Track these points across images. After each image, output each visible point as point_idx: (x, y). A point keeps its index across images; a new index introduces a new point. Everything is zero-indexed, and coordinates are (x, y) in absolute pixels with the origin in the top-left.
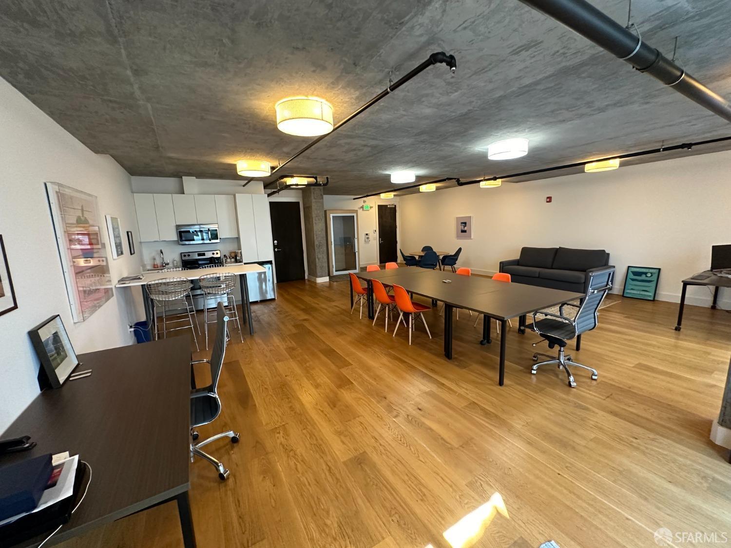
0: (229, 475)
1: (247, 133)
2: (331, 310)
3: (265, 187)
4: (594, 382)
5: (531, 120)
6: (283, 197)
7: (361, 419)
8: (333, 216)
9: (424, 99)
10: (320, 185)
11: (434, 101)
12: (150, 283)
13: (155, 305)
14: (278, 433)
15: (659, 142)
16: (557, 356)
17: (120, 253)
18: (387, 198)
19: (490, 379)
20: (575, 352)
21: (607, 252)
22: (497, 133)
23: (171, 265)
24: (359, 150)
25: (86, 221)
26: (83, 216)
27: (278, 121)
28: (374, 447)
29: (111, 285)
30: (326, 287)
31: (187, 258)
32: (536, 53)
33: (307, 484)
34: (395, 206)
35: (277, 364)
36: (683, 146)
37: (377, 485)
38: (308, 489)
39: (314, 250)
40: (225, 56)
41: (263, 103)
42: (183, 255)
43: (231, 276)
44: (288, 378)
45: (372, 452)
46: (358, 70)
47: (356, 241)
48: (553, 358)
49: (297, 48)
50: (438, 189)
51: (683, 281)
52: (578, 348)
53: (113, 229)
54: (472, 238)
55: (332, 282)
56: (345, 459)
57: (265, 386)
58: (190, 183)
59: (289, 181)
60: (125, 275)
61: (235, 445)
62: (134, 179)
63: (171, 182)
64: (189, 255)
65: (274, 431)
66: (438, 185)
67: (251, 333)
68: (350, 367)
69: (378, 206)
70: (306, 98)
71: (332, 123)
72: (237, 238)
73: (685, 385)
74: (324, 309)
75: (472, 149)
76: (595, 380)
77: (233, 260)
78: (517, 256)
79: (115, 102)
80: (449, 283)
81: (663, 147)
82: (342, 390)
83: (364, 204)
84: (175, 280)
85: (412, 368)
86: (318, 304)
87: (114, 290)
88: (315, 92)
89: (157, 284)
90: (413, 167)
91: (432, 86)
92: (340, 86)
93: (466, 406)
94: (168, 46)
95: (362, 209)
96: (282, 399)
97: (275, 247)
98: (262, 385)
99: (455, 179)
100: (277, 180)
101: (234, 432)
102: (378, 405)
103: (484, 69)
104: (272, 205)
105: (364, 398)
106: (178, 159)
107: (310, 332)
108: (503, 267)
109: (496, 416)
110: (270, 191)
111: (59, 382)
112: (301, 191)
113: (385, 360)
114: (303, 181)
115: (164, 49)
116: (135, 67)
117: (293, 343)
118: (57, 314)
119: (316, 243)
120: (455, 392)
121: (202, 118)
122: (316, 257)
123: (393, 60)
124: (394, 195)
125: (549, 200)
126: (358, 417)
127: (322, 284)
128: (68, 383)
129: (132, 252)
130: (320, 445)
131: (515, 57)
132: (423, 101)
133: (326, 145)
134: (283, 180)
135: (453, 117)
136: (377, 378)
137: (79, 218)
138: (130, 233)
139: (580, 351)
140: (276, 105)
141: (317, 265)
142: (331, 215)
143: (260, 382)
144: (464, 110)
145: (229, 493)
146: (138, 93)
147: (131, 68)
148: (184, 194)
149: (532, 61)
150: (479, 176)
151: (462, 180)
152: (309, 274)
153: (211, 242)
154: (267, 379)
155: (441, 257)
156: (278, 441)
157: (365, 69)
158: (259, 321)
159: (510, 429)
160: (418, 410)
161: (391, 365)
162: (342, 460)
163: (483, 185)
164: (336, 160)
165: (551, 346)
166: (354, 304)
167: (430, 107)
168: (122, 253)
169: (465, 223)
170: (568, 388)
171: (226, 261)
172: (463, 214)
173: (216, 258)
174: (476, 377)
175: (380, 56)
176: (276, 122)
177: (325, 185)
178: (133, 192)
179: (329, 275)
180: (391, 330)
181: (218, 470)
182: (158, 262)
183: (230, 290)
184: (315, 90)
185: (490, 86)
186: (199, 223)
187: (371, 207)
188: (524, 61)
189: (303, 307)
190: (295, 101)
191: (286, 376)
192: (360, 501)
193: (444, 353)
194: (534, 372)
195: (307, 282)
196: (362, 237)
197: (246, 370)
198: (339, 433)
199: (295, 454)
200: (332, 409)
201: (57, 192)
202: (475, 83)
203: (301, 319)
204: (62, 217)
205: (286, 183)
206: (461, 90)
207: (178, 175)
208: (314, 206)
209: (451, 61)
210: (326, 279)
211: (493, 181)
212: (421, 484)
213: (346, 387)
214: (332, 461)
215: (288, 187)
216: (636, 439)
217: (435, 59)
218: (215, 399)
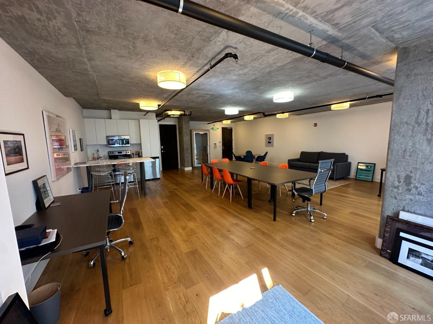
0: (126, 257)
1: (144, 87)
2: (190, 184)
3: (156, 116)
4: (325, 220)
5: (290, 82)
6: (167, 122)
7: (198, 235)
8: (195, 133)
9: (231, 72)
10: (187, 115)
11: (237, 73)
12: (91, 165)
13: (93, 177)
14: (153, 240)
15: (365, 94)
16: (306, 207)
17: (76, 149)
18: (227, 123)
19: (269, 218)
20: (320, 206)
21: (346, 154)
22: (275, 88)
23: (103, 158)
24: (204, 97)
25: (60, 131)
26: (59, 128)
27: (158, 82)
28: (202, 247)
29: (71, 166)
30: (190, 173)
31: (112, 154)
32: (278, 53)
33: (165, 261)
34: (232, 128)
35: (157, 210)
36: (377, 96)
37: (200, 263)
38: (166, 264)
39: (184, 151)
40: (131, 53)
41: (151, 73)
42: (109, 152)
43: (135, 163)
44: (162, 216)
45: (201, 249)
46: (194, 59)
47: (208, 147)
48: (304, 208)
49: (164, 50)
50: (254, 118)
51: (381, 169)
52: (321, 204)
53: (73, 136)
54: (274, 146)
55: (193, 170)
56: (186, 252)
57: (150, 220)
58: (115, 113)
59: (170, 113)
60: (78, 161)
61: (131, 245)
62: (85, 110)
63: (105, 113)
64: (113, 153)
65: (152, 239)
66: (255, 116)
67: (145, 195)
68: (196, 212)
69: (222, 128)
70: (172, 71)
71: (186, 83)
72: (140, 144)
73: (373, 222)
74: (187, 183)
75: (265, 97)
76: (325, 219)
77: (137, 156)
78: (298, 157)
79: (79, 72)
80: (254, 169)
81: (368, 97)
82: (190, 222)
83: (213, 127)
84: (104, 164)
85: (229, 212)
86: (183, 181)
87: (72, 168)
88: (176, 69)
89: (95, 166)
90: (236, 106)
91: (233, 66)
92: (188, 66)
93: (254, 230)
94: (104, 49)
95: (212, 129)
96: (158, 226)
97: (162, 150)
98: (148, 219)
99: (262, 113)
100: (163, 112)
101: (131, 239)
102: (208, 229)
103: (256, 59)
104: (161, 126)
105: (201, 226)
106: (109, 100)
107: (177, 195)
108: (290, 162)
109: (268, 234)
110: (159, 118)
111: (45, 206)
112: (177, 119)
113: (216, 208)
114: (177, 113)
115: (103, 50)
116: (89, 57)
117: (167, 200)
118: (45, 175)
119: (185, 147)
120: (250, 224)
121: (121, 80)
122: (185, 156)
123: (210, 55)
124: (231, 122)
125: (316, 125)
126: (196, 234)
127: (188, 171)
128: (49, 208)
129: (82, 150)
130: (174, 246)
131: (268, 54)
132: (231, 73)
133: (186, 94)
134: (166, 112)
135: (248, 81)
136: (210, 217)
137: (57, 129)
138: (81, 140)
139: (322, 205)
140: (157, 74)
141: (185, 160)
142: (194, 133)
143: (147, 217)
144: (254, 77)
145: (126, 265)
146: (89, 68)
147: (87, 58)
148: (111, 118)
149: (278, 56)
150: (275, 111)
151: (266, 114)
152: (181, 165)
153: (125, 146)
154: (151, 216)
155: (256, 157)
156: (153, 244)
157: (198, 58)
158: (150, 189)
159: (273, 240)
160: (228, 232)
161: (218, 211)
162: (185, 252)
163: (278, 116)
164: (193, 102)
165: (304, 201)
166: (204, 181)
167: (235, 76)
168: (77, 150)
169: (270, 138)
170: (310, 223)
171: (133, 156)
172: (269, 133)
173: (128, 155)
174: (262, 217)
175: (203, 53)
176: (157, 82)
177: (189, 115)
178: (84, 118)
179: (192, 166)
180: (221, 194)
181: (121, 254)
182: (96, 156)
183: (134, 170)
184: (175, 68)
185: (262, 67)
186: (119, 135)
187: (218, 129)
188: (273, 55)
189: (175, 182)
190: (167, 73)
191: (161, 215)
192: (190, 269)
193: (248, 205)
194: (294, 215)
195: (179, 170)
196: (212, 146)
197: (140, 212)
198: (185, 241)
199: (161, 249)
200: (183, 230)
201: (47, 116)
202: (254, 65)
203: (173, 188)
204: (49, 128)
205: (168, 114)
206: (248, 68)
207: (109, 109)
208: (184, 127)
209: (235, 57)
210: (190, 168)
211: (282, 114)
212: (222, 262)
213: (192, 221)
214: (179, 252)
215: (169, 116)
216: (337, 245)
217: (227, 55)
218: (121, 216)
